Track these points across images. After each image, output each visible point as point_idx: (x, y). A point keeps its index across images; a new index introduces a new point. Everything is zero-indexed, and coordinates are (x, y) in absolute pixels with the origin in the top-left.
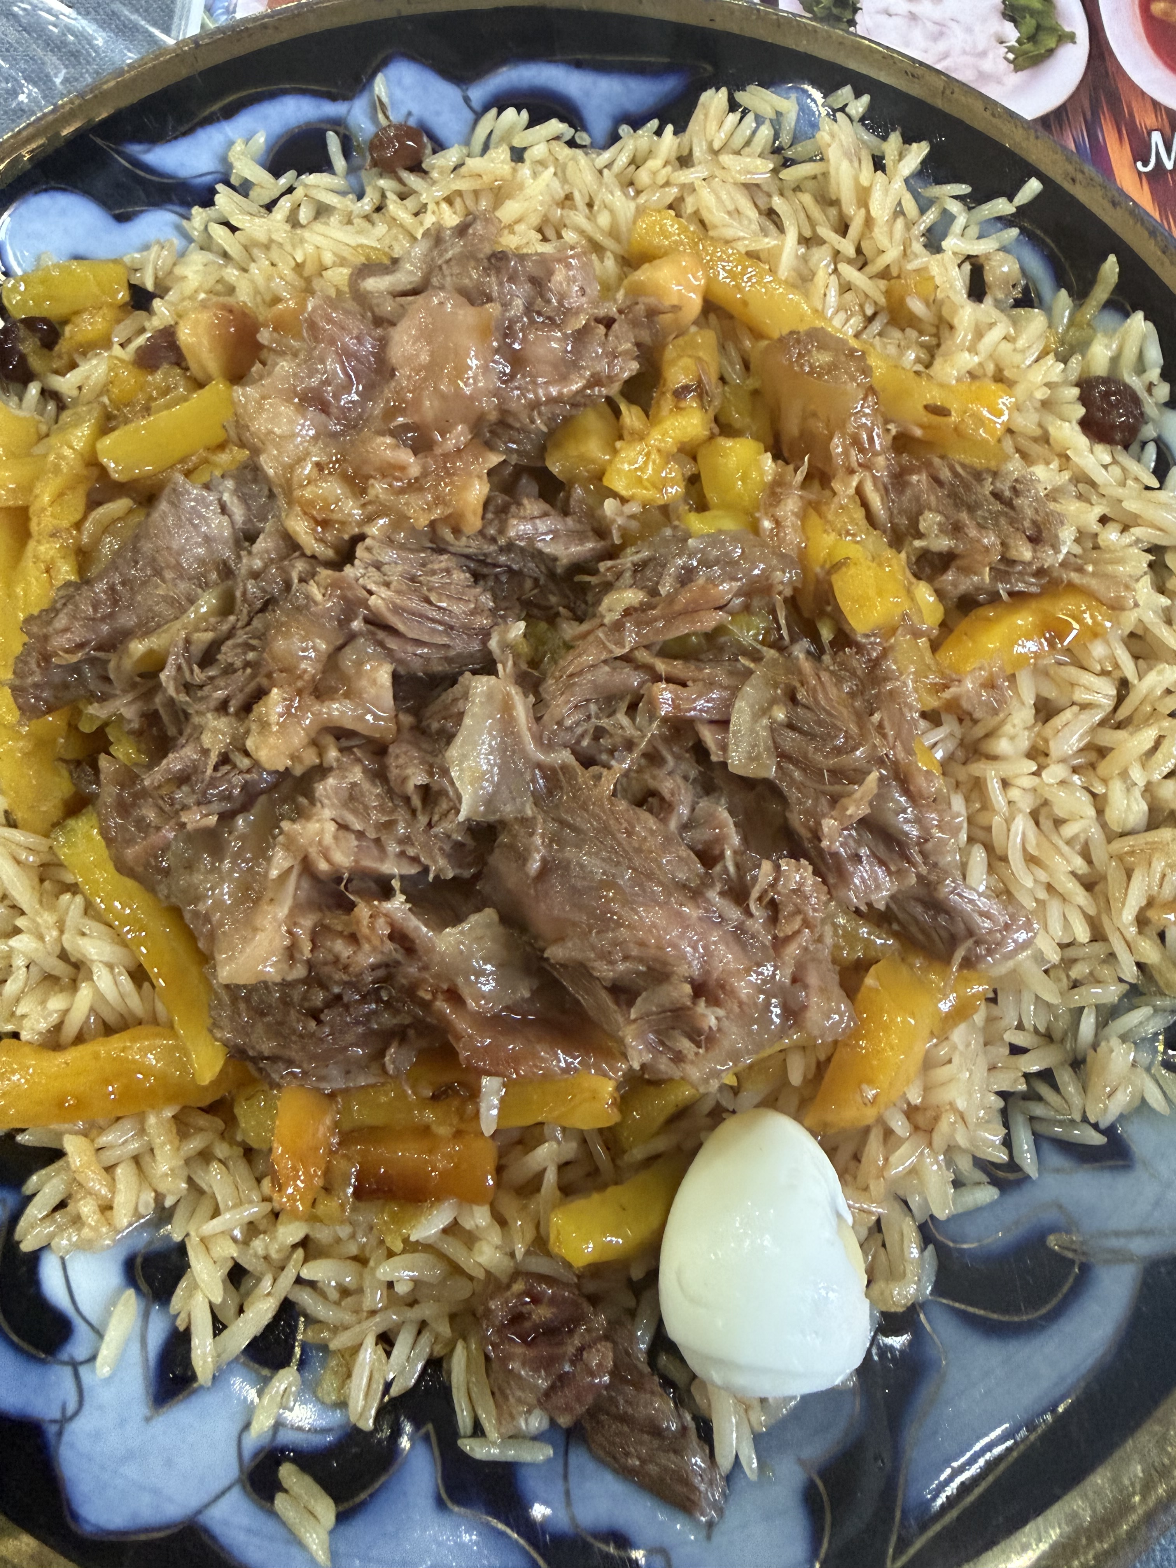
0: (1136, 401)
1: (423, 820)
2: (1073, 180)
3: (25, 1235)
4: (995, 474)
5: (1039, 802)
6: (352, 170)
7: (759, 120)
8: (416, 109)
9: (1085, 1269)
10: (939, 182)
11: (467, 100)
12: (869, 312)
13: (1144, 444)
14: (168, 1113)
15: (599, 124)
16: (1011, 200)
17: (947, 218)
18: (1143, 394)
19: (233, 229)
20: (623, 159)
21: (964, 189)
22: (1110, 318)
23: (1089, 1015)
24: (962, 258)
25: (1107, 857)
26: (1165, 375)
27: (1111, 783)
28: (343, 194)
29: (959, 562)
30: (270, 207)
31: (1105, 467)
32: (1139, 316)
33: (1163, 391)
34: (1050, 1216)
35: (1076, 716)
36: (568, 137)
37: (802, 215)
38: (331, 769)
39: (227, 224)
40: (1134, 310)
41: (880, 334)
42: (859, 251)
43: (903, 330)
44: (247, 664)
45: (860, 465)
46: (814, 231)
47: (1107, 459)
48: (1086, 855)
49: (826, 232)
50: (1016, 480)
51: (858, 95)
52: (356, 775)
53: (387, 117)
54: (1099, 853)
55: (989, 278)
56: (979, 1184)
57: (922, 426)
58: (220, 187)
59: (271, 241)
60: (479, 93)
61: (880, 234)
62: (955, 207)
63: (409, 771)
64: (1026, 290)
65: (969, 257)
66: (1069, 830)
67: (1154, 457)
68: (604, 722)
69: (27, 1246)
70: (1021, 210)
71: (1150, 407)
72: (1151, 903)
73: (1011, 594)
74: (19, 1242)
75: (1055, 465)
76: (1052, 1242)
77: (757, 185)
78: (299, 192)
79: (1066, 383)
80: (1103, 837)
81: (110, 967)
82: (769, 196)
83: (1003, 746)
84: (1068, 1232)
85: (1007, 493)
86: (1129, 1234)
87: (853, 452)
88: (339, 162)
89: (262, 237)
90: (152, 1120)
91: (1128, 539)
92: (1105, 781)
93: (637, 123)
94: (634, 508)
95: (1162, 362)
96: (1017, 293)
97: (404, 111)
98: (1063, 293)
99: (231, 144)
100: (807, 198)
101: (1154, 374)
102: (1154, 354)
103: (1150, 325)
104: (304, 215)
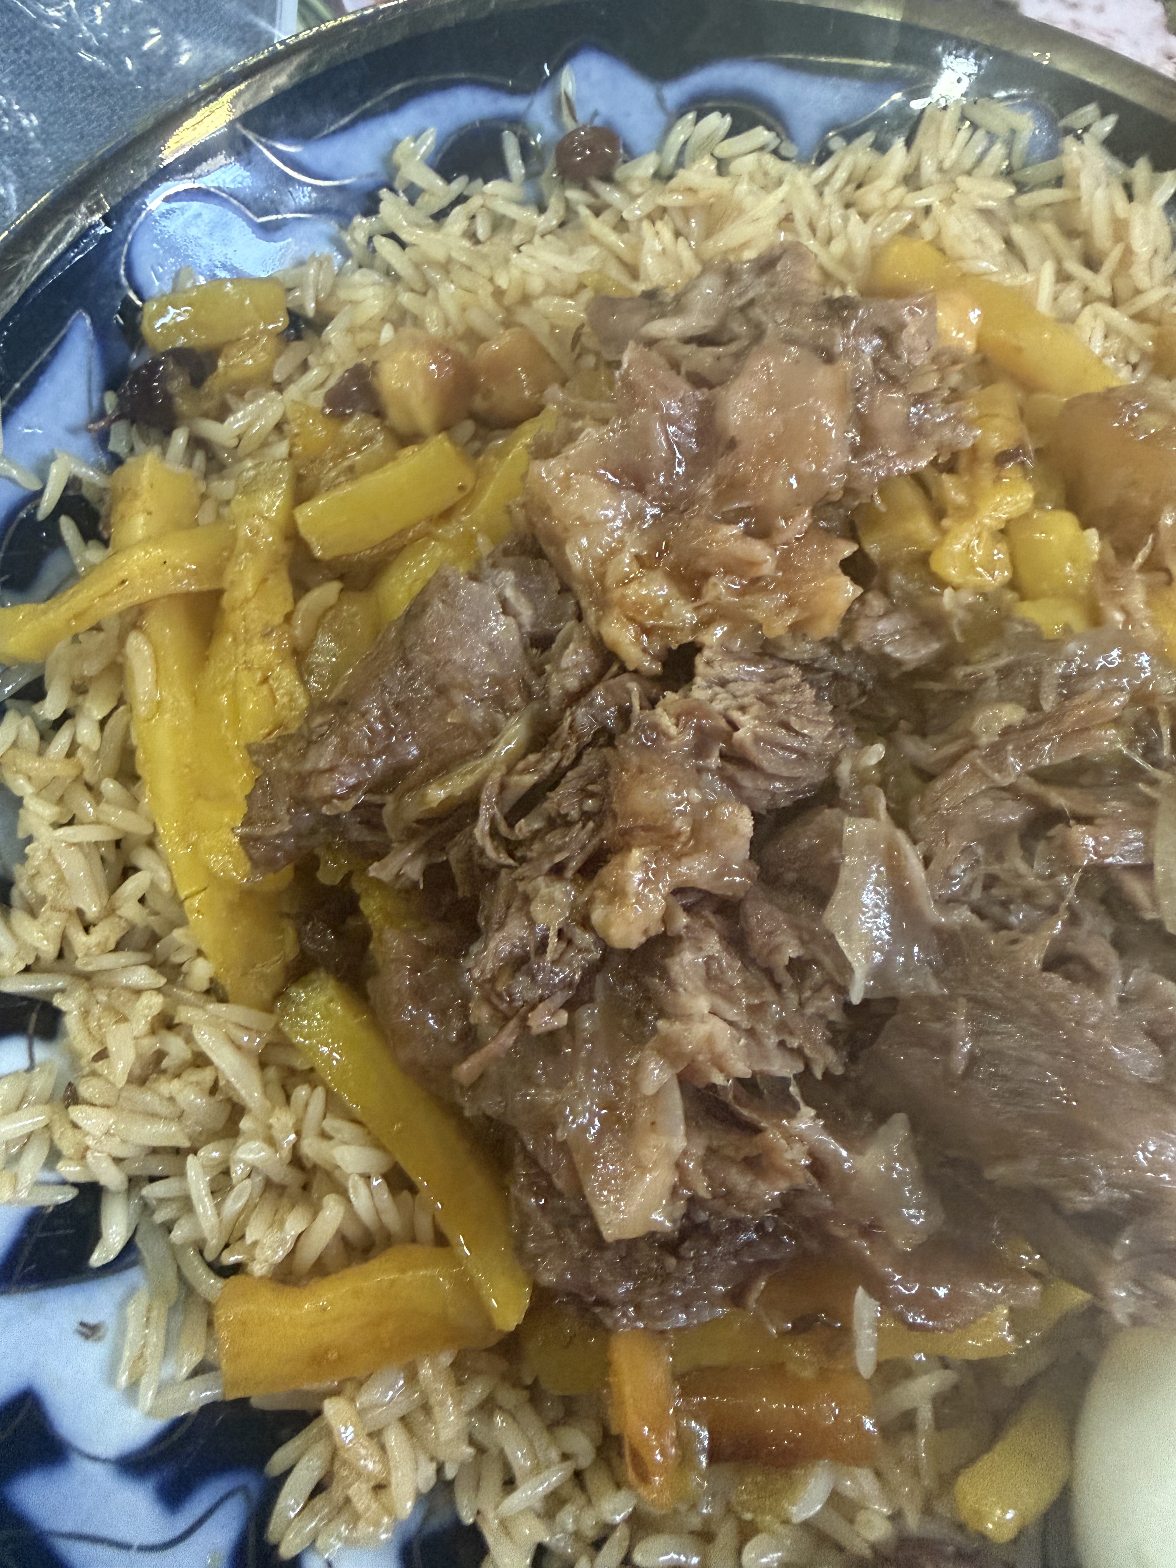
1: (793, 998)
3: (283, 1535)
6: (531, 176)
7: (992, 137)
8: (604, 109)
11: (660, 100)
12: (1134, 357)
14: (446, 1359)
15: (807, 133)
19: (403, 245)
20: (841, 175)
28: (522, 203)
30: (440, 216)
36: (772, 146)
38: (679, 939)
39: (392, 236)
42: (1114, 289)
44: (586, 816)
49: (1075, 267)
51: (1104, 114)
52: (713, 945)
53: (574, 118)
58: (384, 193)
59: (450, 260)
60: (674, 93)
61: (1139, 272)
63: (779, 939)
68: (996, 868)
69: (287, 1551)
74: (276, 1547)
77: (994, 213)
78: (475, 203)
81: (367, 1178)
82: (1006, 223)
88: (516, 166)
89: (439, 254)
90: (426, 1371)
93: (850, 135)
94: (969, 598)
97: (591, 109)
99: (396, 142)
100: (1049, 228)
104: (482, 231)
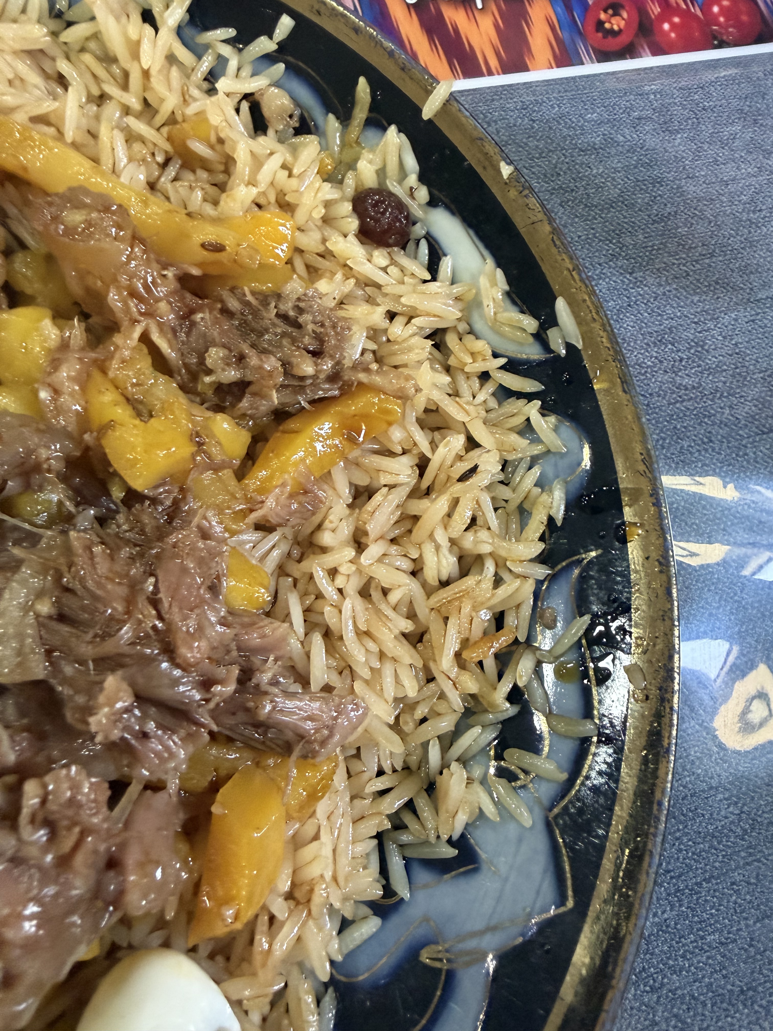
0: (400, 206)
2: (319, 13)
4: (279, 296)
5: (364, 581)
9: (450, 975)
10: (206, 28)
12: (160, 159)
13: (418, 242)
16: (271, 37)
17: (222, 61)
18: (407, 200)
21: (231, 32)
22: (371, 133)
23: (434, 746)
24: (239, 97)
25: (427, 610)
26: (422, 178)
27: (423, 546)
29: (252, 388)
31: (384, 269)
32: (393, 129)
33: (423, 193)
34: (421, 932)
35: (386, 496)
37: (89, 76)
40: (390, 125)
41: (175, 179)
42: (146, 102)
43: (194, 171)
45: (141, 314)
46: (101, 89)
47: (384, 262)
48: (412, 616)
49: (112, 89)
50: (299, 299)
54: (422, 610)
55: (266, 112)
56: (365, 918)
57: (199, 265)
61: (157, 83)
62: (226, 50)
64: (302, 119)
65: (247, 96)
66: (394, 597)
67: (427, 251)
70: (282, 46)
71: (416, 210)
72: (465, 643)
73: (312, 402)
75: (339, 276)
76: (425, 957)
77: (41, 51)
79: (343, 199)
80: (424, 594)
82: (53, 59)
83: (326, 538)
84: (436, 943)
85: (292, 313)
86: (481, 933)
87: (132, 304)
91: (411, 329)
92: (419, 546)
95: (417, 168)
96: (295, 123)
98: (331, 117)
101: (412, 179)
102: (411, 162)
103: (402, 135)
